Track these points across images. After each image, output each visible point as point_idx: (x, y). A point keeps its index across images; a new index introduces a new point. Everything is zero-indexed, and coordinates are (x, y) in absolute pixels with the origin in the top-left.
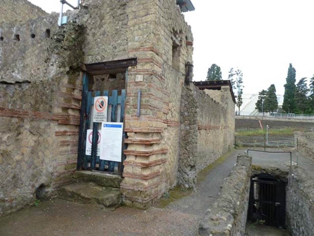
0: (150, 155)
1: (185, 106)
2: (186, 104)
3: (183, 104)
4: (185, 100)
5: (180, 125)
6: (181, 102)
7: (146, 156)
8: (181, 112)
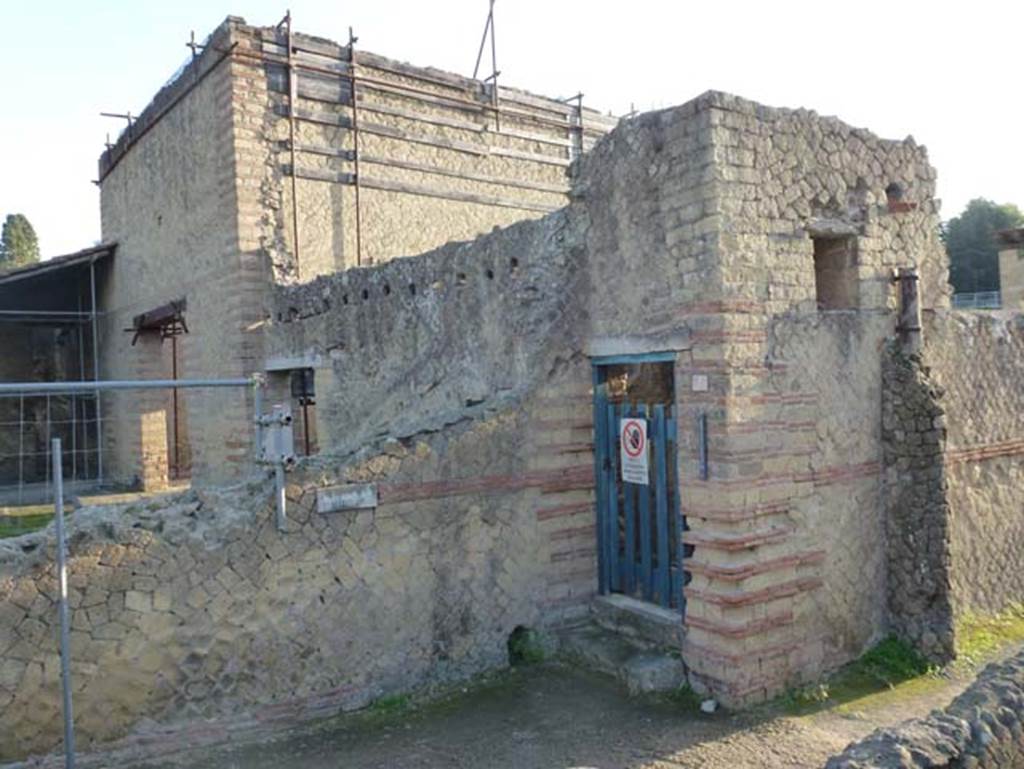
0: (745, 578)
1: (896, 412)
2: (898, 406)
3: (889, 406)
4: (894, 393)
5: (885, 469)
6: (884, 400)
7: (736, 577)
8: (883, 429)
